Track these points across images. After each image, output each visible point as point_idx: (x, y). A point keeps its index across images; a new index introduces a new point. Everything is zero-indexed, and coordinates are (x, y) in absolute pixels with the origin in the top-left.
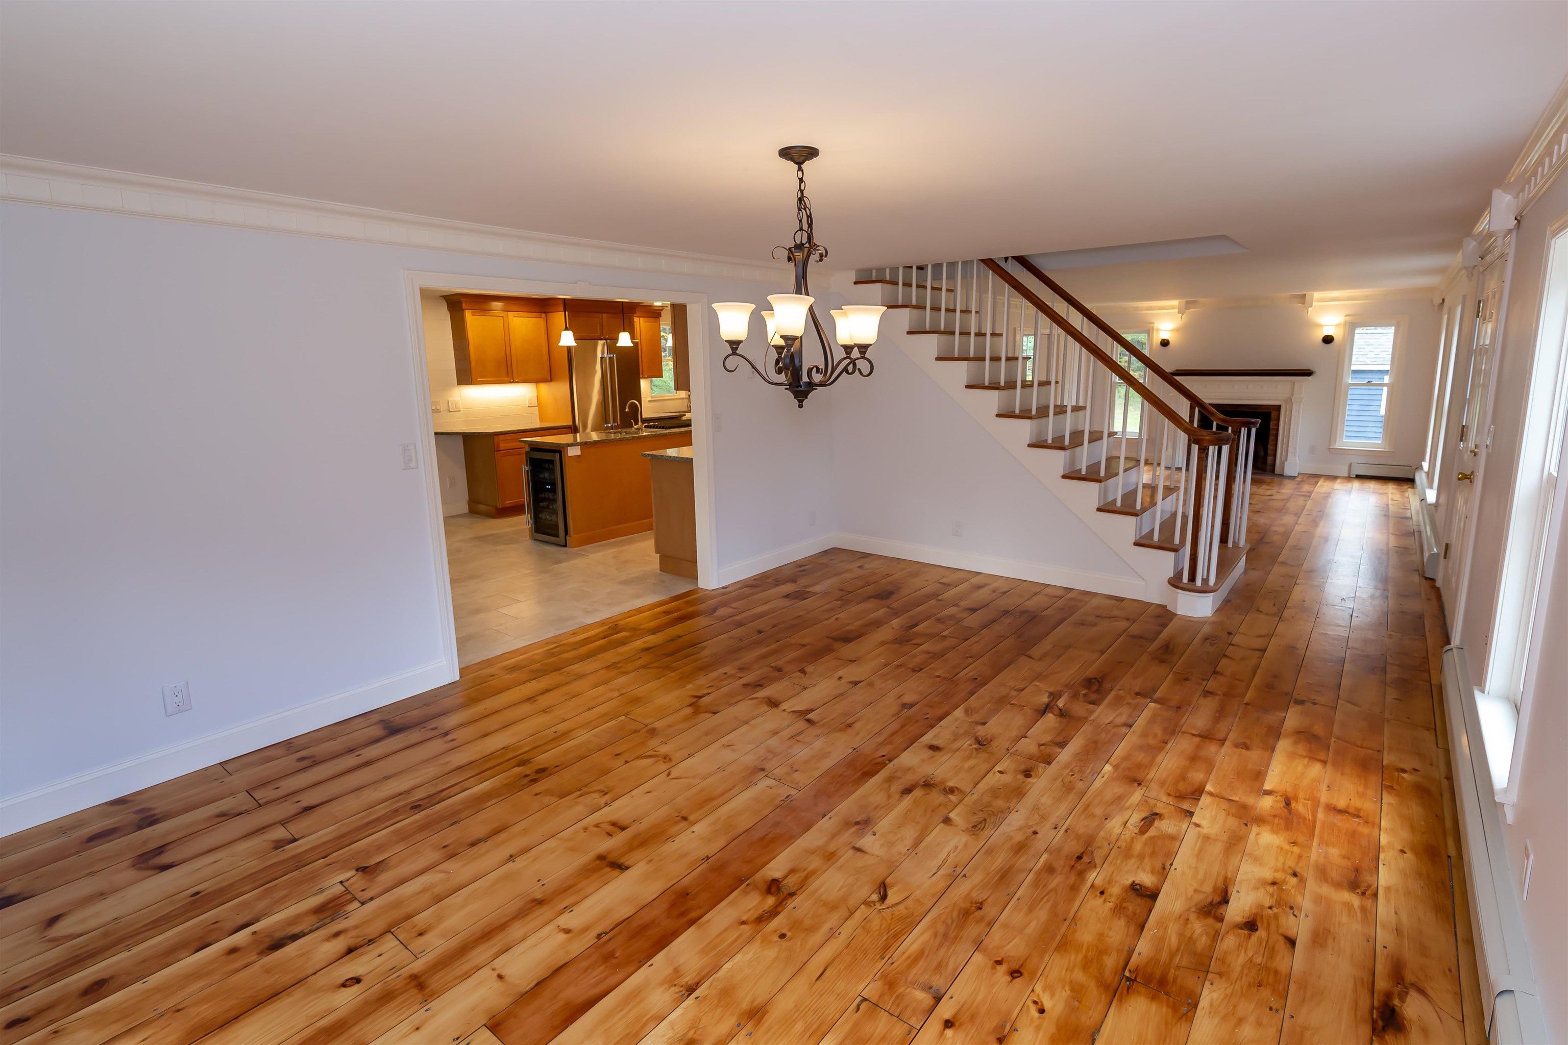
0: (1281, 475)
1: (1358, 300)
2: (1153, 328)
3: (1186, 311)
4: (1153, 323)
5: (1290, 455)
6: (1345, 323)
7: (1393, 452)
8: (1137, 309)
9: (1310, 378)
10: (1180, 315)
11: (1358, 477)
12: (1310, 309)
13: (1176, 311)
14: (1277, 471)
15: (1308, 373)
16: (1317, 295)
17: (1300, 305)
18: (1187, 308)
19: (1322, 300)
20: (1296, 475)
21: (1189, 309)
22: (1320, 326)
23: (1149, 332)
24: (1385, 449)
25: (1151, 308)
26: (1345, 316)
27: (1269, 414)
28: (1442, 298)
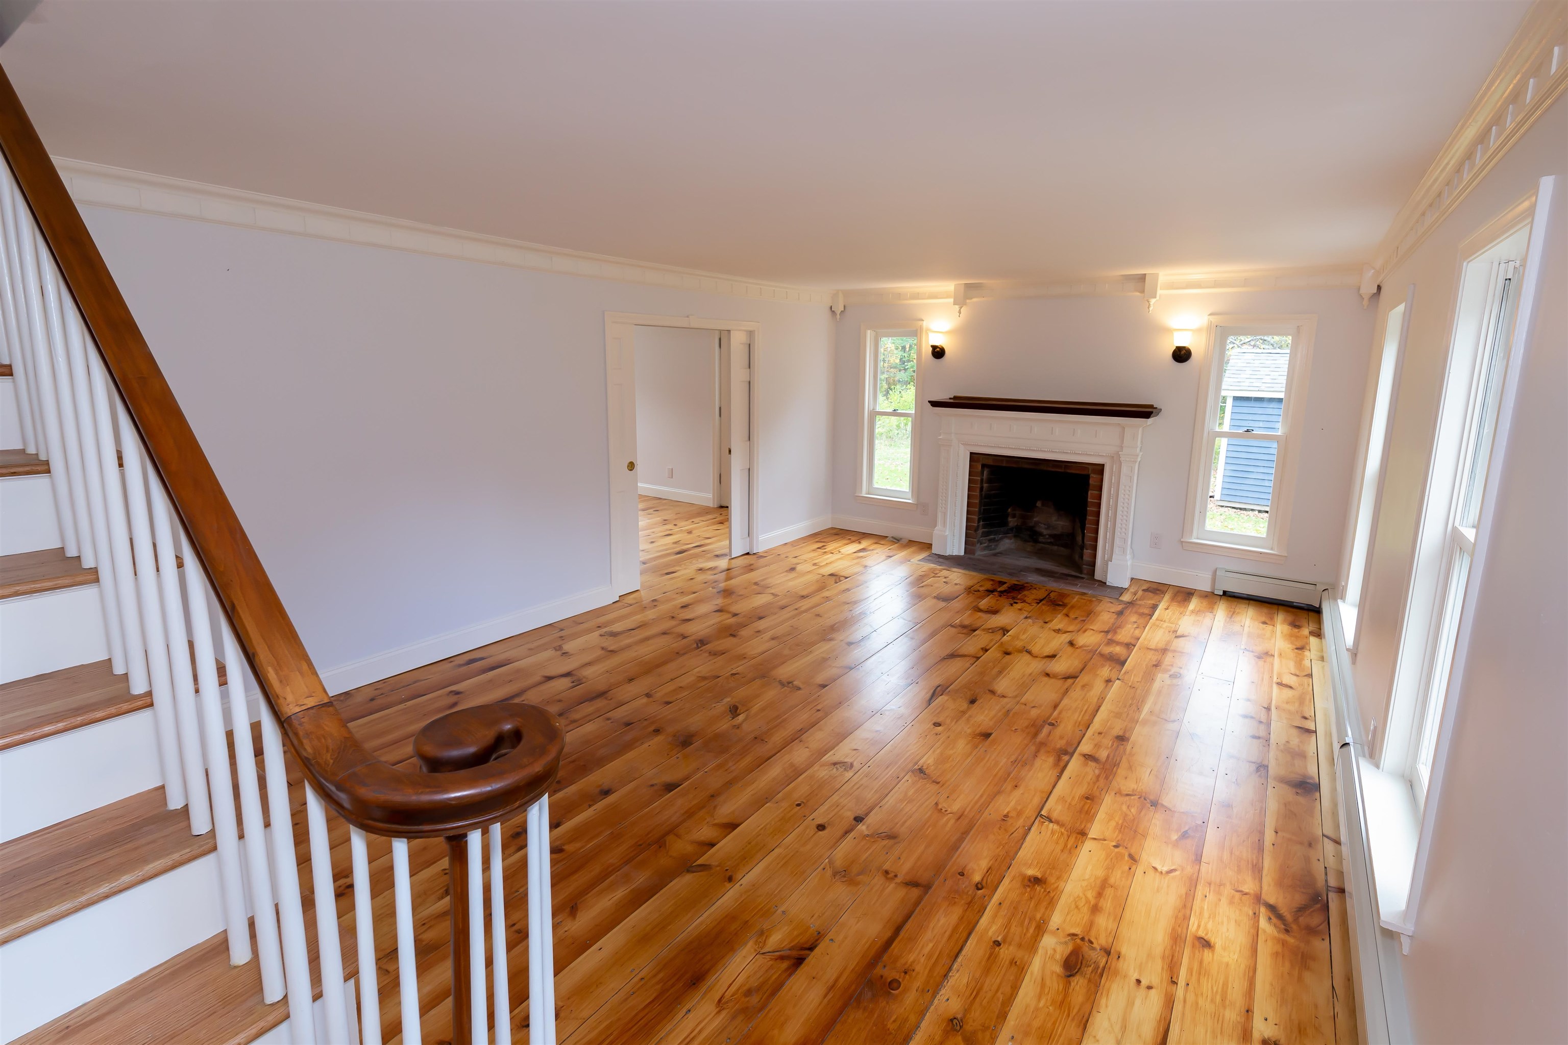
0: (1103, 584)
1: (1233, 287)
2: (921, 328)
3: (968, 301)
4: (923, 321)
5: (1116, 550)
6: (1209, 328)
7: (1286, 556)
8: (899, 296)
9: (1150, 421)
10: (957, 307)
11: (1229, 596)
12: (1153, 301)
13: (952, 300)
14: (1098, 576)
15: (1144, 412)
16: (1164, 275)
17: (1138, 294)
18: (967, 297)
19: (1172, 286)
20: (1125, 584)
21: (971, 299)
22: (1168, 331)
23: (916, 333)
24: (1272, 549)
25: (916, 296)
26: (1209, 315)
27: (1087, 477)
28: (1378, 283)
